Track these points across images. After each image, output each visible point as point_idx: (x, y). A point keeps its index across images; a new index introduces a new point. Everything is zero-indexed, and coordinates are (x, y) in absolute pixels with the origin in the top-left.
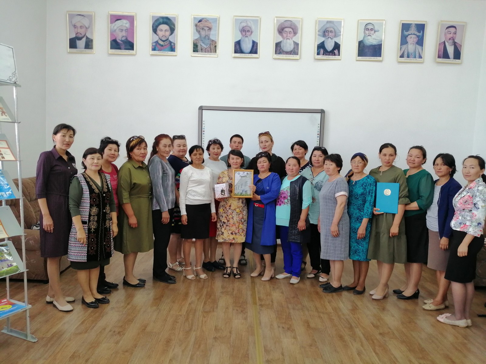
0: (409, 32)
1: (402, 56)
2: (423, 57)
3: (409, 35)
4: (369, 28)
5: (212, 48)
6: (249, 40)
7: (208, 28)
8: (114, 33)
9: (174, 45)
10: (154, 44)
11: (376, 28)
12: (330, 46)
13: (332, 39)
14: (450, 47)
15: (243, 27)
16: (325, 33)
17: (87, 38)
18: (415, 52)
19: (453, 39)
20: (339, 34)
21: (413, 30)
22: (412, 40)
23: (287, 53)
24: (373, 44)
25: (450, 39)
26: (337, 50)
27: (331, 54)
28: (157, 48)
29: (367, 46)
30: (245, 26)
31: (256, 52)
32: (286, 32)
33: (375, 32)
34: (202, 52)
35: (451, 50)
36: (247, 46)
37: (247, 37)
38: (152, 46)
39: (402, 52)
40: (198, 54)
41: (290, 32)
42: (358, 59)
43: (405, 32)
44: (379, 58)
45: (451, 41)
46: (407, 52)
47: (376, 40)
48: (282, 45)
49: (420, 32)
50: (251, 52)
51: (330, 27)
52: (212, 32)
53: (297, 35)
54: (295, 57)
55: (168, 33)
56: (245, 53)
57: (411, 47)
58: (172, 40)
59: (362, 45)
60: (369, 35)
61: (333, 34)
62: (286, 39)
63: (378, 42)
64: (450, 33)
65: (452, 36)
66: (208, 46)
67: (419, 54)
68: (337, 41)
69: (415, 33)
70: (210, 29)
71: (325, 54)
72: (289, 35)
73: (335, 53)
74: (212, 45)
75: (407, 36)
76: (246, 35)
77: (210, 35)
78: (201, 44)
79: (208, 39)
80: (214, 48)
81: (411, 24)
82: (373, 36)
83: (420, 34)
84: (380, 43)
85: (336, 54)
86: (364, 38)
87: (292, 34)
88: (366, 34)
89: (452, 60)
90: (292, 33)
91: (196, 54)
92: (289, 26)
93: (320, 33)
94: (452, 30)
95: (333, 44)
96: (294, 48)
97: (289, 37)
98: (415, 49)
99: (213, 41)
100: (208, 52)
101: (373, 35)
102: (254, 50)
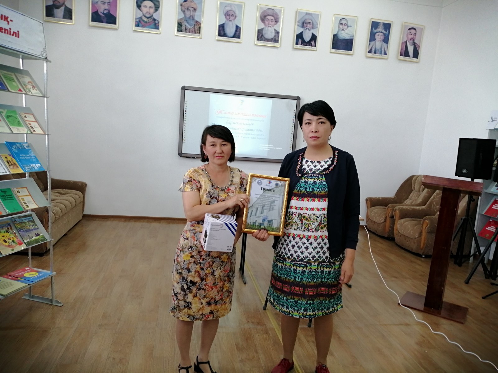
0: (377, 30)
1: (370, 52)
2: (387, 53)
3: (377, 32)
4: (343, 23)
5: (197, 29)
6: (233, 24)
7: (193, 9)
8: (96, 5)
9: (158, 23)
10: (138, 20)
11: (349, 24)
12: (307, 37)
13: (309, 30)
14: (411, 46)
15: (227, 11)
16: (304, 24)
17: (66, 7)
18: (381, 48)
19: (413, 39)
20: (316, 26)
21: (381, 28)
22: (379, 37)
23: (268, 40)
24: (346, 39)
25: (411, 39)
26: (314, 42)
27: (308, 44)
28: (140, 25)
29: (340, 39)
30: (230, 10)
31: (239, 37)
32: (268, 20)
33: (348, 27)
34: (186, 32)
35: (411, 49)
36: (230, 30)
37: (231, 21)
38: (136, 22)
39: (370, 48)
40: (182, 34)
41: (272, 20)
42: (332, 51)
43: (374, 30)
44: (350, 52)
45: (412, 41)
46: (374, 48)
47: (348, 34)
48: (264, 32)
49: (386, 31)
50: (234, 37)
51: (309, 19)
52: (197, 13)
53: (278, 24)
54: (275, 45)
55: (152, 10)
56: (228, 37)
57: (378, 44)
58: (156, 18)
59: (336, 38)
60: (342, 30)
61: (311, 26)
62: (268, 26)
63: (350, 37)
64: (411, 34)
65: (412, 37)
66: (192, 27)
67: (385, 51)
68: (314, 33)
69: (382, 32)
70: (195, 10)
71: (302, 44)
72: (270, 23)
73: (311, 43)
74: (197, 26)
75: (376, 33)
76: (230, 19)
77: (194, 15)
78: (184, 23)
79: (193, 20)
80: (198, 29)
81: (380, 23)
82: (346, 31)
83: (387, 33)
84: (351, 38)
85: (313, 45)
86: (338, 32)
87: (274, 23)
88: (340, 29)
89: (411, 59)
90: (273, 21)
91: (180, 34)
92: (271, 14)
93: (299, 24)
94: (413, 31)
95: (310, 35)
96: (275, 36)
97: (271, 25)
98: (382, 46)
99: (197, 22)
100: (192, 32)
101: (346, 29)
102: (237, 35)
